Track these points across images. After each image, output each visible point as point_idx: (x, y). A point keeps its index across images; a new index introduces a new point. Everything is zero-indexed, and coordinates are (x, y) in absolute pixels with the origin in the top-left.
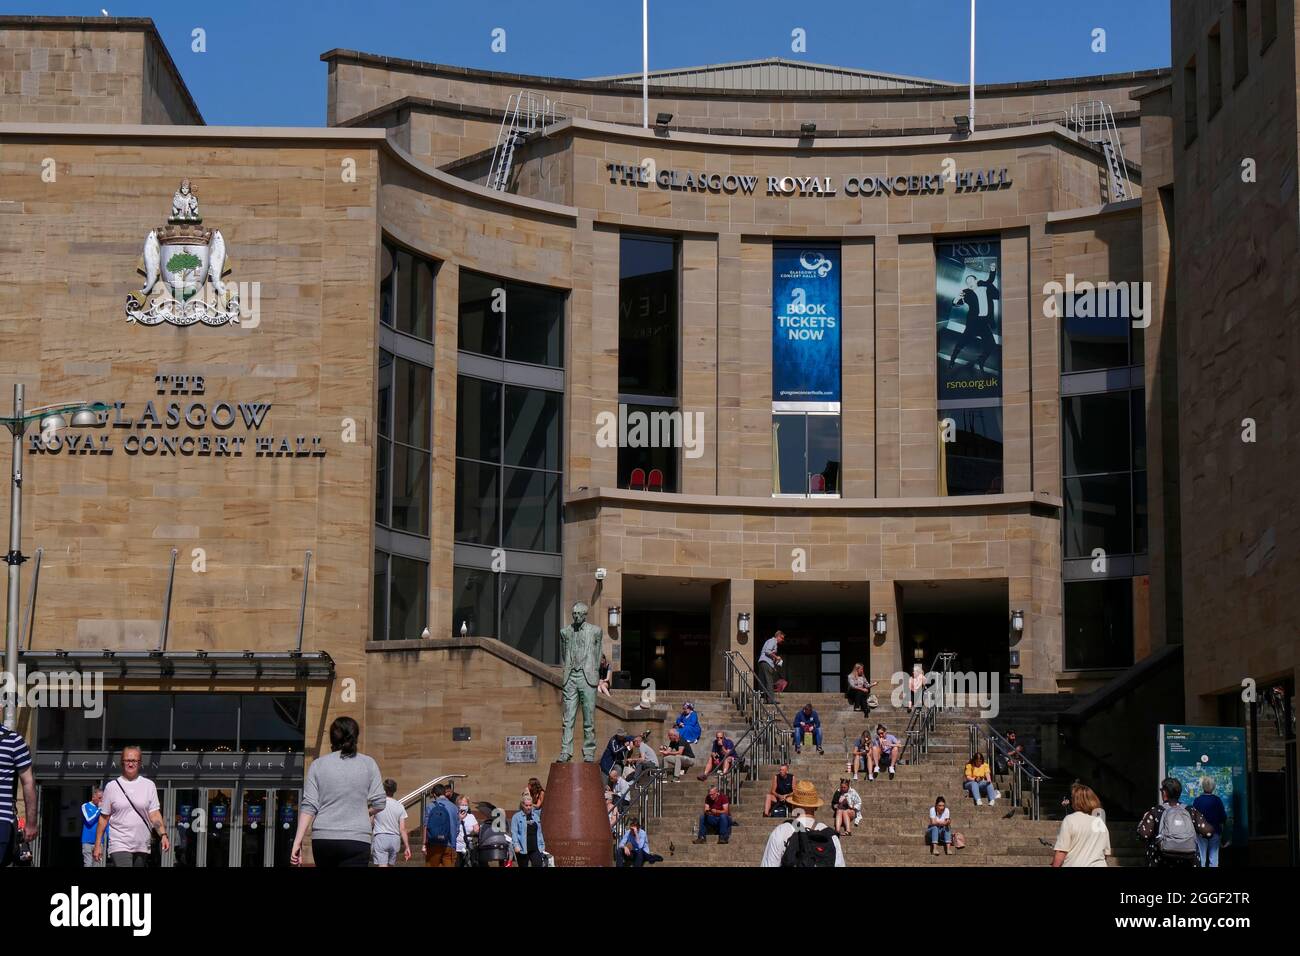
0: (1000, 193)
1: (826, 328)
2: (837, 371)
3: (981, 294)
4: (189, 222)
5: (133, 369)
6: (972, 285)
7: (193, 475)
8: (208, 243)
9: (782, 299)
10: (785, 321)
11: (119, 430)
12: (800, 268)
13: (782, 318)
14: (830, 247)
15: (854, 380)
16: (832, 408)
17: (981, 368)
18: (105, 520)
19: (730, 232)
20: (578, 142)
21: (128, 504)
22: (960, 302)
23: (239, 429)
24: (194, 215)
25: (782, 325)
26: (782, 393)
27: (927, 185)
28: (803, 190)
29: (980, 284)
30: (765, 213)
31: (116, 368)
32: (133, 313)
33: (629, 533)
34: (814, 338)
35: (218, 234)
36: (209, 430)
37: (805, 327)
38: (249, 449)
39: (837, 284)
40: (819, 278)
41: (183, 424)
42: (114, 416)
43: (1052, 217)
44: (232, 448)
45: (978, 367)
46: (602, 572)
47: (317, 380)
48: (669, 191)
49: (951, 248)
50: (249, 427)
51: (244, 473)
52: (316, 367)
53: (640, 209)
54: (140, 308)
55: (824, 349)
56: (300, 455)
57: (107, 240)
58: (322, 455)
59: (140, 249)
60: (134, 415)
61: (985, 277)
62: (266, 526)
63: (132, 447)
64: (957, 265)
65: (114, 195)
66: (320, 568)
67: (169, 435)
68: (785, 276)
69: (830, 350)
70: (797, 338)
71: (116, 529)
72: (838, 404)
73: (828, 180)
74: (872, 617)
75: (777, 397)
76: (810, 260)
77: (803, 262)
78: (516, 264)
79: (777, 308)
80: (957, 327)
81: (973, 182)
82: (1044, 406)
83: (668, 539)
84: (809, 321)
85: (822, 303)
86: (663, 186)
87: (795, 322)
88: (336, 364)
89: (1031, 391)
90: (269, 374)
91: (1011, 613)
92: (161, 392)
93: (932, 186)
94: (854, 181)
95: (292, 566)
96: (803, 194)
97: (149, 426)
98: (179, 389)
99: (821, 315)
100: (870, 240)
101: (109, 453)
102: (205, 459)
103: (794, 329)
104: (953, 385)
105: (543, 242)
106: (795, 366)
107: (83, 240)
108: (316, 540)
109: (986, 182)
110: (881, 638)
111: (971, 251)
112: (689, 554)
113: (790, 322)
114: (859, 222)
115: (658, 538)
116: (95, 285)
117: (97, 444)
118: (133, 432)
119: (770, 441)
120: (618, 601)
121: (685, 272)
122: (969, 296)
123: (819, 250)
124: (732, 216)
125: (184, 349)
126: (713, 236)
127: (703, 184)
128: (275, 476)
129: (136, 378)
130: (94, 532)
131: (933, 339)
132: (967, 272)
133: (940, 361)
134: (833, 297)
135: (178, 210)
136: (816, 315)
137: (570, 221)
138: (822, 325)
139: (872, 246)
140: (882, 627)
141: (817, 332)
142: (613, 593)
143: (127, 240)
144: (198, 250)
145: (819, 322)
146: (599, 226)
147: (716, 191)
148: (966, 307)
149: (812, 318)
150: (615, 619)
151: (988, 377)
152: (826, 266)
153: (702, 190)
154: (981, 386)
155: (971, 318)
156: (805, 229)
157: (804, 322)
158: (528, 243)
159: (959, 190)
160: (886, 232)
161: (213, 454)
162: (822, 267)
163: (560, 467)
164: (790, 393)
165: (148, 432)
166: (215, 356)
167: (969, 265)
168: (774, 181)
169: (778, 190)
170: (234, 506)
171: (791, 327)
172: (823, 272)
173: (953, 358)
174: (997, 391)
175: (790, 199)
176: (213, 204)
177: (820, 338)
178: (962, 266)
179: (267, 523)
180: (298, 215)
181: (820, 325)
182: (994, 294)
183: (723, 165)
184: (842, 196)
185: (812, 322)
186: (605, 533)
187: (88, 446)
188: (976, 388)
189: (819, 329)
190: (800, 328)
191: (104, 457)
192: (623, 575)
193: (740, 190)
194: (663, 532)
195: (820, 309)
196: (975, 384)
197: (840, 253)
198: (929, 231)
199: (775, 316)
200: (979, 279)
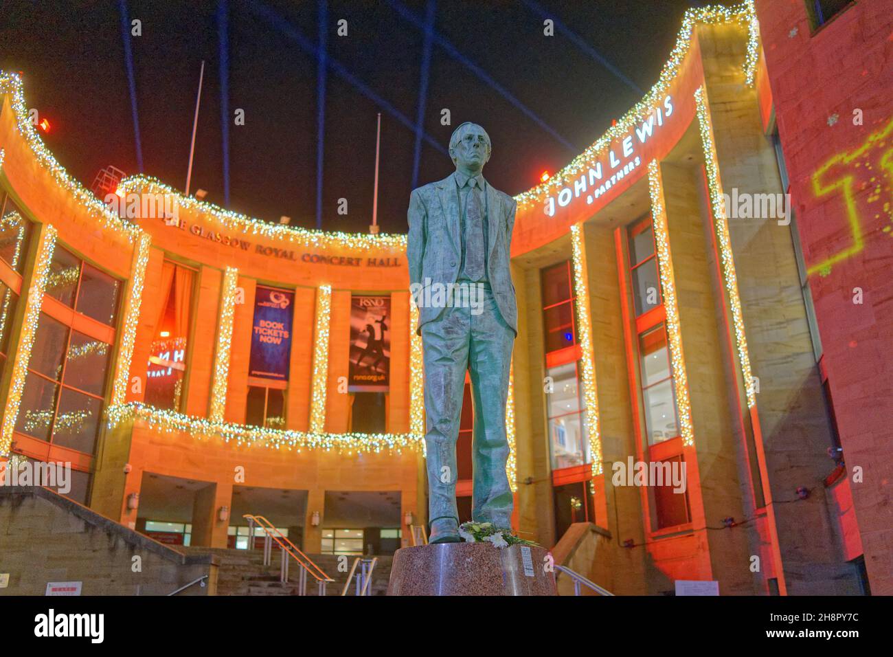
0: (393, 270)
1: (283, 338)
2: (286, 363)
3: (377, 327)
6: (372, 322)
9: (258, 318)
10: (258, 331)
12: (270, 301)
13: (256, 328)
14: (289, 291)
15: (298, 369)
16: (281, 385)
17: (376, 368)
22: (364, 331)
25: (256, 332)
26: (253, 372)
28: (278, 255)
29: (377, 321)
30: (254, 264)
33: (151, 443)
34: (275, 343)
37: (270, 335)
39: (291, 313)
40: (280, 309)
45: (373, 368)
46: (129, 467)
48: (198, 239)
49: (361, 300)
53: (180, 244)
55: (280, 350)
61: (379, 318)
64: (363, 310)
68: (261, 304)
69: (283, 351)
70: (265, 341)
72: (284, 383)
74: (308, 514)
75: (251, 375)
76: (277, 297)
77: (271, 297)
78: (94, 251)
79: (255, 323)
81: (377, 264)
83: (177, 451)
84: (273, 332)
85: (281, 322)
86: (194, 234)
87: (265, 331)
94: (308, 254)
99: (281, 329)
100: (314, 289)
103: (264, 336)
104: (359, 378)
105: (114, 244)
106: (263, 357)
111: (371, 304)
112: (191, 462)
113: (261, 331)
114: (309, 278)
115: (171, 449)
119: (243, 399)
120: (138, 491)
121: (201, 290)
122: (370, 328)
123: (282, 293)
124: (235, 262)
126: (220, 271)
127: (220, 239)
131: (347, 350)
132: (369, 315)
133: (351, 364)
134: (288, 320)
136: (277, 329)
138: (281, 336)
139: (314, 292)
140: (317, 521)
141: (277, 339)
142: (135, 483)
145: (279, 334)
147: (226, 246)
148: (368, 334)
149: (275, 331)
151: (379, 374)
152: (285, 302)
153: (218, 243)
154: (375, 379)
155: (371, 340)
157: (270, 332)
159: (369, 267)
162: (283, 302)
163: (103, 395)
164: (259, 373)
167: (370, 311)
168: (261, 247)
169: (263, 252)
171: (262, 334)
172: (284, 306)
173: (359, 362)
174: (386, 382)
175: (269, 258)
177: (279, 343)
178: (366, 312)
182: (384, 328)
184: (300, 263)
185: (275, 333)
188: (372, 380)
189: (279, 337)
190: (267, 336)
192: (144, 472)
195: (280, 326)
196: (371, 378)
197: (295, 295)
198: (350, 288)
199: (253, 326)
200: (376, 319)
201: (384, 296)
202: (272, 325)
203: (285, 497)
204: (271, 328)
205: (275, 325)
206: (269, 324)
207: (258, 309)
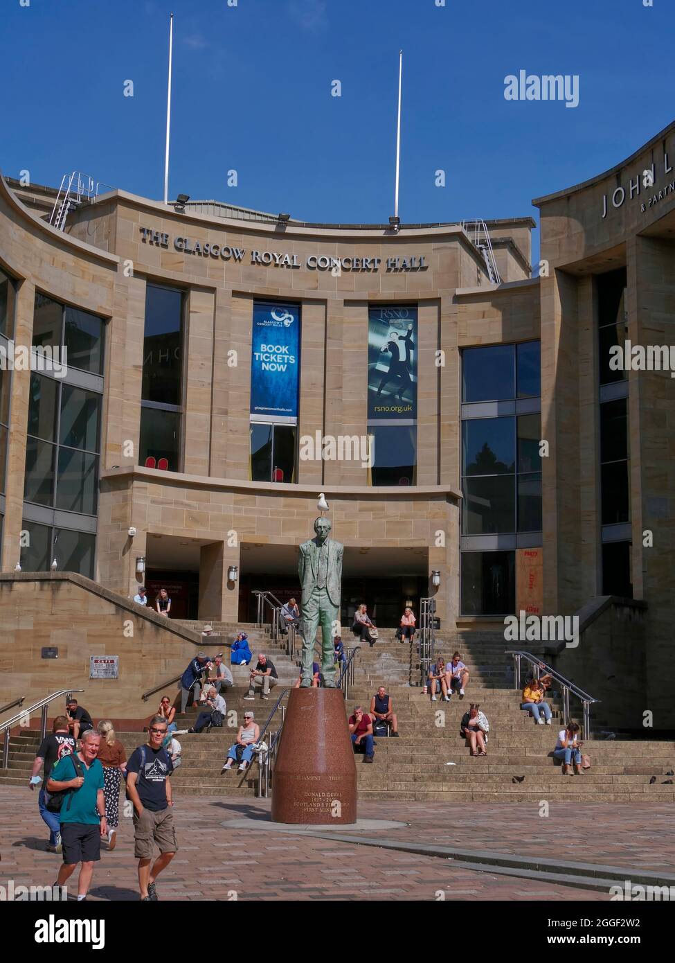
0: (419, 274)
1: (288, 364)
2: (295, 394)
3: (401, 345)
6: (395, 339)
9: (258, 341)
10: (259, 356)
12: (271, 319)
13: (257, 354)
14: (294, 305)
15: (311, 403)
16: (289, 421)
17: (400, 396)
19: (225, 288)
20: (121, 209)
22: (386, 351)
25: (257, 359)
26: (256, 408)
27: (366, 266)
28: (277, 262)
29: (401, 338)
30: (249, 277)
33: (153, 502)
34: (279, 370)
37: (273, 362)
39: (297, 332)
40: (284, 327)
43: (459, 292)
45: (398, 397)
46: (132, 530)
48: (183, 253)
49: (381, 311)
53: (162, 264)
55: (287, 379)
61: (404, 333)
64: (384, 324)
68: (260, 324)
69: (290, 379)
70: (267, 369)
72: (294, 419)
73: (295, 256)
75: (253, 411)
76: (279, 314)
77: (273, 314)
78: (75, 292)
79: (255, 347)
80: (384, 368)
81: (399, 265)
82: (450, 425)
83: (180, 508)
84: (276, 358)
85: (286, 345)
86: (179, 249)
87: (267, 357)
89: (439, 415)
91: (430, 573)
93: (369, 266)
94: (313, 259)
96: (277, 265)
99: (285, 354)
100: (323, 302)
103: (266, 363)
104: (380, 409)
105: (95, 278)
106: (266, 389)
109: (409, 266)
111: (394, 314)
112: (195, 520)
113: (263, 357)
114: (316, 288)
115: (173, 507)
119: (246, 442)
120: (143, 553)
121: (191, 314)
122: (393, 346)
123: (285, 307)
124: (228, 277)
126: (212, 290)
127: (207, 251)
131: (366, 375)
132: (391, 329)
133: (369, 390)
134: (294, 341)
136: (281, 353)
137: (112, 266)
138: (286, 361)
139: (324, 306)
141: (282, 366)
142: (140, 547)
145: (283, 359)
146: (137, 274)
147: (215, 257)
148: (390, 354)
149: (278, 356)
150: (141, 567)
151: (405, 404)
152: (289, 319)
153: (206, 255)
154: (400, 411)
155: (394, 362)
156: (277, 290)
157: (273, 358)
158: (83, 278)
159: (389, 270)
160: (335, 297)
162: (287, 319)
163: (98, 450)
164: (262, 409)
167: (393, 324)
168: (257, 254)
169: (260, 261)
171: (263, 361)
172: (287, 323)
173: (380, 390)
174: (413, 415)
175: (267, 268)
177: (284, 370)
178: (387, 325)
181: (284, 361)
182: (410, 346)
183: (222, 239)
184: (304, 269)
185: (278, 358)
186: (135, 501)
188: (396, 412)
189: (283, 363)
190: (270, 362)
192: (147, 533)
193: (232, 258)
194: (176, 503)
195: (284, 349)
196: (395, 409)
197: (300, 309)
198: (366, 298)
199: (253, 352)
200: (399, 335)
201: (409, 308)
202: (274, 349)
204: (274, 353)
205: (278, 349)
206: (271, 348)
207: (257, 330)
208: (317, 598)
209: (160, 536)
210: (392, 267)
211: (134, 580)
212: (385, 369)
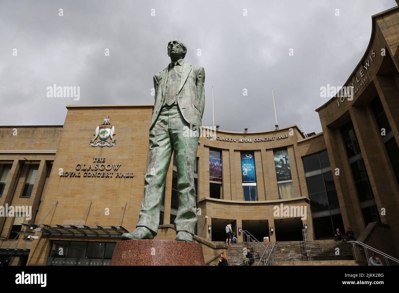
0: (286, 140)
1: (252, 168)
2: (255, 177)
3: (284, 160)
4: (107, 124)
5: (89, 157)
6: (282, 158)
7: (99, 182)
8: (111, 129)
9: (243, 163)
11: (83, 171)
12: (246, 157)
14: (252, 152)
15: (259, 178)
16: (255, 184)
17: (286, 174)
18: (75, 194)
19: (232, 150)
21: (82, 190)
22: (280, 162)
23: (112, 171)
24: (108, 122)
29: (284, 158)
30: (238, 146)
31: (85, 157)
32: (91, 144)
33: (213, 208)
35: (113, 126)
36: (105, 171)
38: (114, 176)
39: (253, 160)
41: (99, 170)
42: (82, 168)
43: (298, 141)
44: (110, 176)
45: (285, 174)
46: (207, 217)
47: (133, 159)
48: (219, 141)
49: (276, 151)
50: (115, 170)
51: (112, 182)
52: (133, 156)
53: (213, 144)
54: (92, 143)
55: (252, 172)
56: (127, 177)
57: (88, 129)
58: (132, 177)
59: (94, 130)
60: (87, 168)
61: (284, 156)
62: (116, 196)
63: (85, 175)
65: (91, 119)
66: (129, 207)
67: (94, 172)
68: (243, 158)
70: (246, 170)
71: (78, 196)
73: (250, 139)
74: (270, 228)
75: (243, 182)
77: (246, 155)
81: (280, 138)
82: (302, 180)
83: (222, 210)
84: (248, 167)
85: (251, 163)
88: (138, 155)
89: (298, 177)
90: (122, 158)
91: (303, 225)
92: (95, 162)
93: (272, 140)
94: (256, 140)
95: (122, 206)
96: (246, 142)
97: (90, 170)
98: (99, 162)
100: (260, 150)
101: (79, 177)
102: (103, 178)
104: (280, 178)
106: (246, 176)
107: (82, 128)
108: (129, 199)
109: (283, 138)
110: (272, 232)
111: (281, 151)
112: (227, 214)
114: (257, 147)
115: (219, 210)
116: (83, 138)
117: (77, 175)
118: (86, 172)
119: (242, 191)
120: (210, 224)
121: (223, 157)
122: (282, 160)
123: (249, 154)
124: (232, 146)
125: (102, 152)
126: (228, 150)
128: (120, 183)
129: (89, 159)
130: (72, 197)
131: (275, 169)
132: (280, 156)
133: (276, 173)
134: (253, 162)
135: (105, 121)
139: (260, 152)
140: (272, 230)
142: (209, 222)
143: (93, 128)
144: (108, 130)
145: (250, 167)
146: (205, 146)
147: (228, 141)
148: (281, 162)
150: (210, 228)
151: (288, 176)
152: (251, 156)
153: (226, 141)
154: (286, 178)
155: (283, 164)
156: (246, 149)
160: (263, 149)
161: (105, 177)
164: (246, 181)
165: (90, 172)
166: (109, 154)
167: (281, 154)
168: (240, 140)
170: (109, 190)
171: (245, 168)
172: (251, 158)
173: (280, 173)
174: (291, 178)
175: (243, 143)
176: (113, 121)
177: (251, 170)
178: (279, 154)
179: (116, 195)
180: (133, 122)
182: (286, 159)
183: (230, 137)
184: (253, 143)
186: (207, 208)
187: (74, 175)
189: (251, 168)
191: (78, 178)
192: (212, 218)
193: (233, 142)
194: (220, 208)
196: (285, 178)
197: (254, 153)
198: (272, 148)
199: (242, 166)
201: (284, 148)
202: (248, 165)
203: (260, 222)
205: (249, 165)
206: (247, 165)
207: (242, 160)
208: (165, 118)
209: (216, 219)
210: (278, 139)
211: (207, 233)
212: (280, 167)
